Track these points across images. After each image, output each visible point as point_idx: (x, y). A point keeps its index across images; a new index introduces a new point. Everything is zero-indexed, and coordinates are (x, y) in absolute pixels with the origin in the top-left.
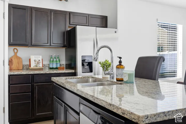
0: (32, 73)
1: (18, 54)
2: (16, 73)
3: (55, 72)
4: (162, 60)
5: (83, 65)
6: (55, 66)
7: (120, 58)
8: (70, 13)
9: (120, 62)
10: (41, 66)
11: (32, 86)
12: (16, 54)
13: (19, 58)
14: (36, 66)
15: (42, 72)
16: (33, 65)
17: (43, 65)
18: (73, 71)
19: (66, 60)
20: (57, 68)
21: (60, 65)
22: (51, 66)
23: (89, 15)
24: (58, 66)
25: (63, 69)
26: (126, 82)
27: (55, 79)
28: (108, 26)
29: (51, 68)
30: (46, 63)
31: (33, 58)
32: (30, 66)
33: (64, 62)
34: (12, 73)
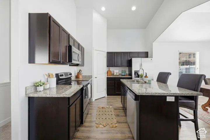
0: (114, 77)
1: (110, 70)
2: (109, 77)
3: (123, 77)
4: (169, 74)
5: (135, 74)
6: (124, 74)
7: (146, 73)
8: (130, 52)
9: (146, 75)
10: (118, 74)
11: (115, 82)
12: (109, 69)
13: (110, 71)
14: (116, 74)
15: (118, 77)
16: (115, 74)
17: (119, 74)
18: (131, 77)
19: (129, 72)
20: (124, 75)
21: (126, 74)
22: (122, 74)
23: (139, 52)
24: (125, 74)
25: (127, 76)
26: (147, 83)
27: (122, 80)
28: (149, 57)
29: (122, 75)
30: (120, 73)
31: (115, 71)
32: (114, 74)
33: (127, 73)
34: (108, 77)
